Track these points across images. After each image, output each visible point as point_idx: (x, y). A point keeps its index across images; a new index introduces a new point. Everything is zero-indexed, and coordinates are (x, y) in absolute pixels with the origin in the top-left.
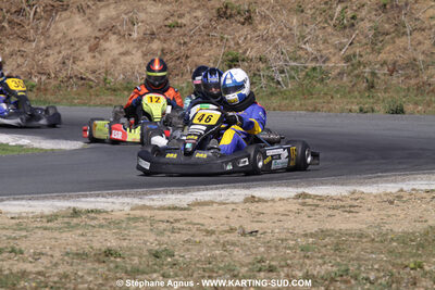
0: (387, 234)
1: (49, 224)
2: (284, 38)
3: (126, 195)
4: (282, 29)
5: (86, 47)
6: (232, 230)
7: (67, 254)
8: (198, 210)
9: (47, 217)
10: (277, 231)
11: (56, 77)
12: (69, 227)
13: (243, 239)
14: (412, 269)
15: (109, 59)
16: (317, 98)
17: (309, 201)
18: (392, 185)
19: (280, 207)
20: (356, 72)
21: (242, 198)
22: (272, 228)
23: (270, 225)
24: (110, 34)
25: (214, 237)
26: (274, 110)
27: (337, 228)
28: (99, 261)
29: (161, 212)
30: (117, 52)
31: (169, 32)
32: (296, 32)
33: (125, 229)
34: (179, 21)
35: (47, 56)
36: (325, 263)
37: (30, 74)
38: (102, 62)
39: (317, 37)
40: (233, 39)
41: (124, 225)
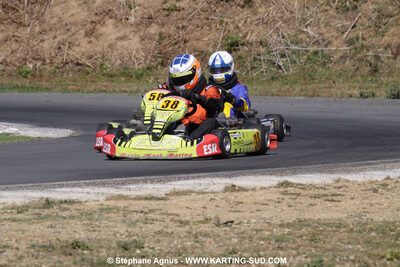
0: (366, 224)
1: (20, 216)
2: (285, 22)
3: (104, 184)
4: (282, 12)
5: (82, 32)
6: (207, 220)
7: (33, 246)
8: (174, 200)
9: (18, 208)
10: (254, 221)
11: (51, 63)
12: (40, 218)
13: (216, 230)
14: (388, 260)
15: (106, 45)
16: (319, 82)
17: (290, 190)
18: (380, 172)
19: (260, 197)
20: (359, 55)
21: (222, 188)
22: (248, 218)
23: (247, 214)
24: (107, 18)
25: (187, 228)
26: (273, 95)
27: (316, 218)
28: (66, 254)
29: (137, 202)
30: (113, 37)
31: (167, 15)
32: (298, 15)
33: (96, 220)
34: (177, 5)
35: (42, 41)
36: (299, 254)
37: (25, 60)
38: (99, 47)
39: (319, 20)
40: (233, 22)
41: (96, 216)
